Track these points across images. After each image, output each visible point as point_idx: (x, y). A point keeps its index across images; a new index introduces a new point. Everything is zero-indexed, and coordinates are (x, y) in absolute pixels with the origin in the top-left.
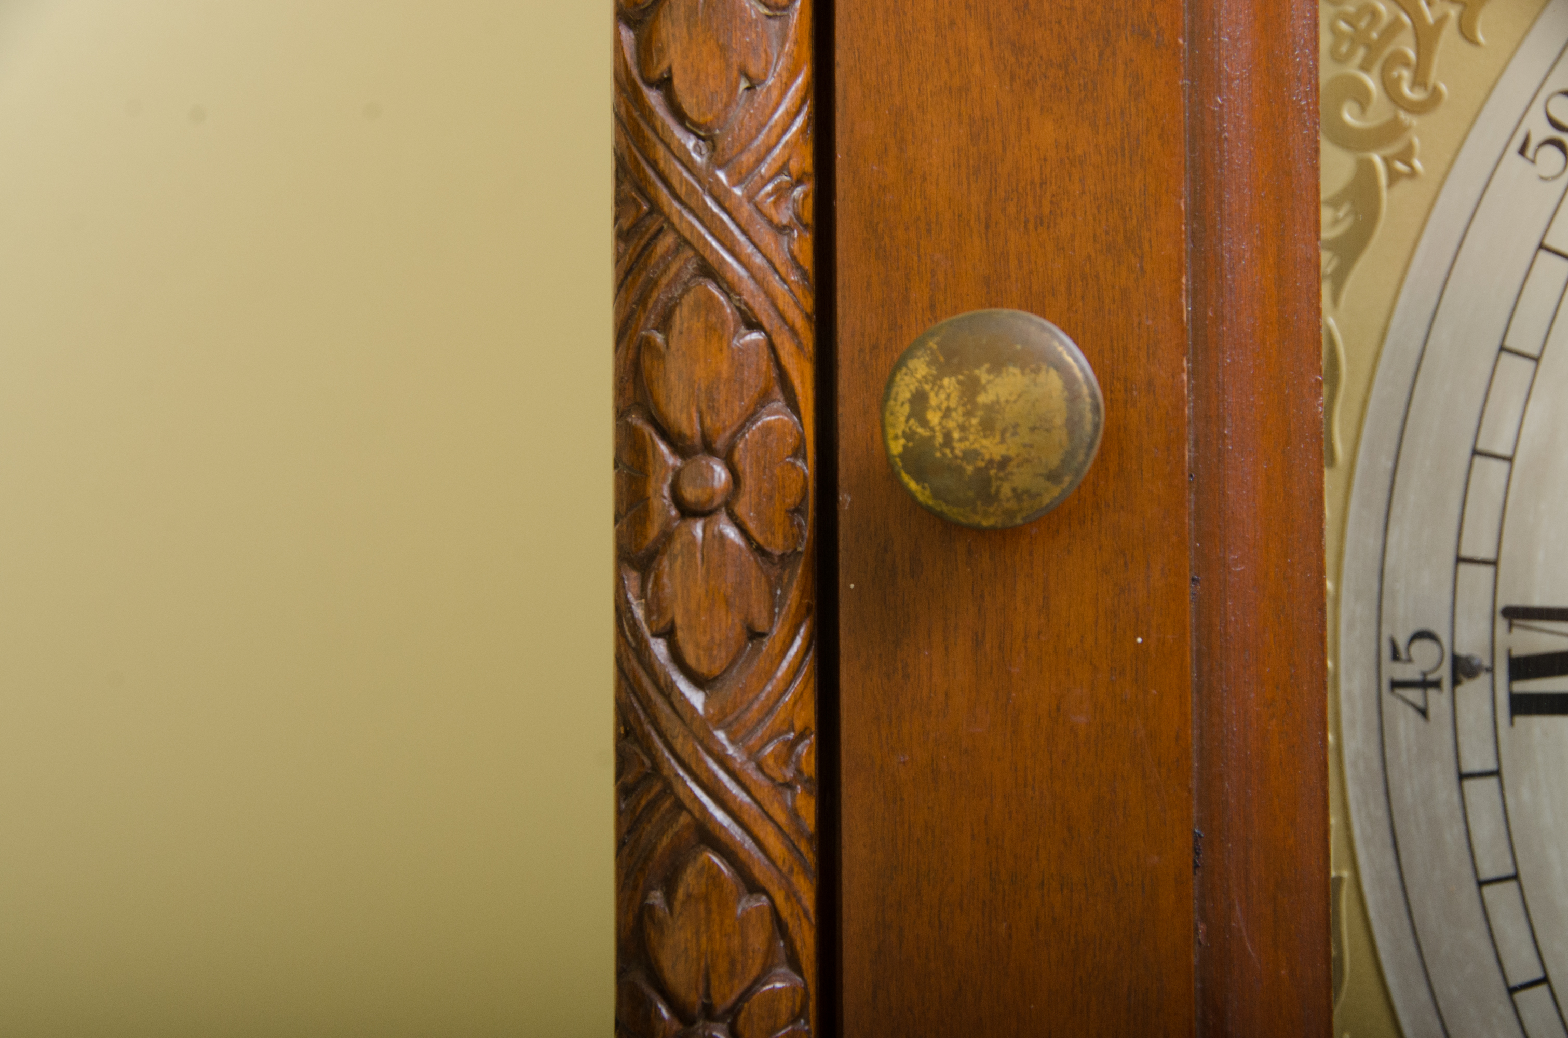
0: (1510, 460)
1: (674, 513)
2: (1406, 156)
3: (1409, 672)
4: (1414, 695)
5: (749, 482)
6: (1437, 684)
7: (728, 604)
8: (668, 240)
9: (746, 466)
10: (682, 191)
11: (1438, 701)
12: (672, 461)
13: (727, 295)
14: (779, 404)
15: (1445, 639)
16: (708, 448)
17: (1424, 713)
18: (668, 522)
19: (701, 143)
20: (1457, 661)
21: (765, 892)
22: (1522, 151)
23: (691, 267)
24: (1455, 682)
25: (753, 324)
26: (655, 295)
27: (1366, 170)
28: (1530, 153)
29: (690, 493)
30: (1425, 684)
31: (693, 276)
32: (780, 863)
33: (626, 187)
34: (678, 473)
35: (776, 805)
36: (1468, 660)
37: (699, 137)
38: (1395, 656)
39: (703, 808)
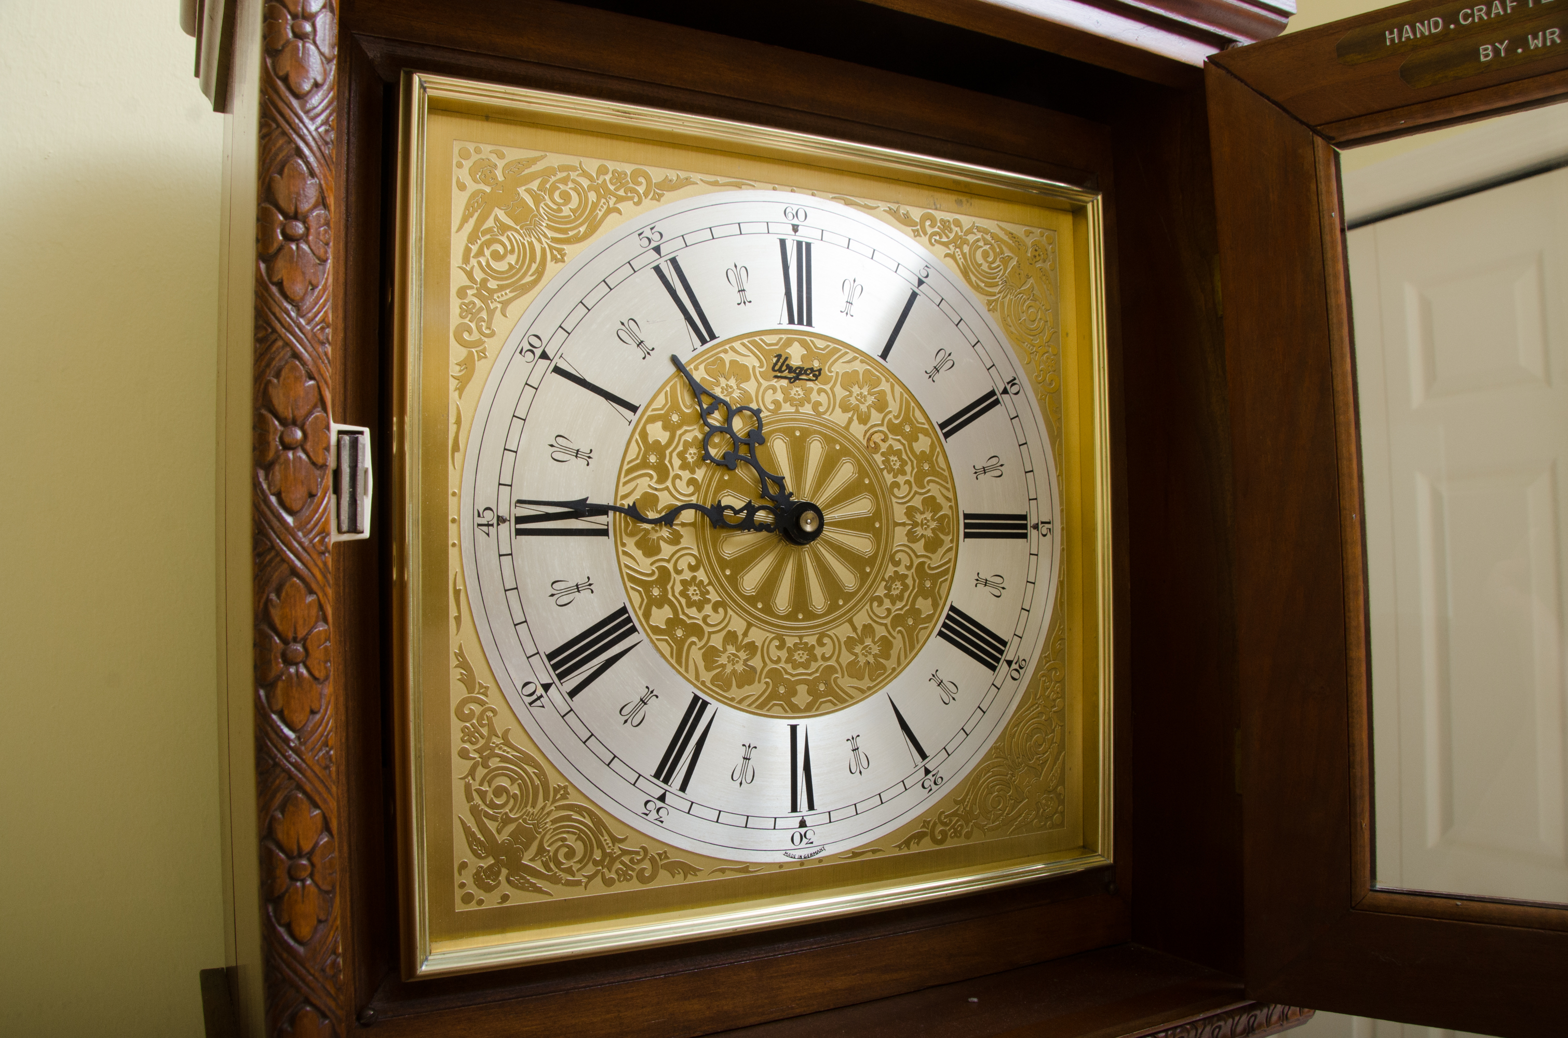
0: (516, 452)
1: (281, 448)
2: (483, 351)
3: (484, 521)
4: (485, 528)
5: (310, 437)
6: (492, 525)
7: (302, 483)
8: (280, 343)
9: (309, 431)
10: (286, 325)
11: (492, 530)
12: (280, 428)
13: (302, 365)
14: (319, 409)
15: (495, 510)
16: (294, 423)
17: (488, 534)
18: (277, 451)
19: (294, 308)
20: (498, 517)
21: (315, 593)
22: (521, 353)
23: (289, 354)
24: (498, 524)
25: (311, 378)
26: (274, 363)
27: (470, 354)
28: (523, 353)
29: (287, 440)
30: (488, 525)
31: (290, 358)
32: (321, 583)
33: (261, 322)
34: (282, 433)
35: (320, 561)
36: (502, 517)
37: (293, 305)
38: (479, 516)
39: (293, 561)
